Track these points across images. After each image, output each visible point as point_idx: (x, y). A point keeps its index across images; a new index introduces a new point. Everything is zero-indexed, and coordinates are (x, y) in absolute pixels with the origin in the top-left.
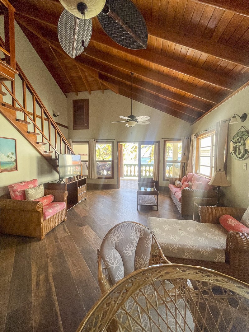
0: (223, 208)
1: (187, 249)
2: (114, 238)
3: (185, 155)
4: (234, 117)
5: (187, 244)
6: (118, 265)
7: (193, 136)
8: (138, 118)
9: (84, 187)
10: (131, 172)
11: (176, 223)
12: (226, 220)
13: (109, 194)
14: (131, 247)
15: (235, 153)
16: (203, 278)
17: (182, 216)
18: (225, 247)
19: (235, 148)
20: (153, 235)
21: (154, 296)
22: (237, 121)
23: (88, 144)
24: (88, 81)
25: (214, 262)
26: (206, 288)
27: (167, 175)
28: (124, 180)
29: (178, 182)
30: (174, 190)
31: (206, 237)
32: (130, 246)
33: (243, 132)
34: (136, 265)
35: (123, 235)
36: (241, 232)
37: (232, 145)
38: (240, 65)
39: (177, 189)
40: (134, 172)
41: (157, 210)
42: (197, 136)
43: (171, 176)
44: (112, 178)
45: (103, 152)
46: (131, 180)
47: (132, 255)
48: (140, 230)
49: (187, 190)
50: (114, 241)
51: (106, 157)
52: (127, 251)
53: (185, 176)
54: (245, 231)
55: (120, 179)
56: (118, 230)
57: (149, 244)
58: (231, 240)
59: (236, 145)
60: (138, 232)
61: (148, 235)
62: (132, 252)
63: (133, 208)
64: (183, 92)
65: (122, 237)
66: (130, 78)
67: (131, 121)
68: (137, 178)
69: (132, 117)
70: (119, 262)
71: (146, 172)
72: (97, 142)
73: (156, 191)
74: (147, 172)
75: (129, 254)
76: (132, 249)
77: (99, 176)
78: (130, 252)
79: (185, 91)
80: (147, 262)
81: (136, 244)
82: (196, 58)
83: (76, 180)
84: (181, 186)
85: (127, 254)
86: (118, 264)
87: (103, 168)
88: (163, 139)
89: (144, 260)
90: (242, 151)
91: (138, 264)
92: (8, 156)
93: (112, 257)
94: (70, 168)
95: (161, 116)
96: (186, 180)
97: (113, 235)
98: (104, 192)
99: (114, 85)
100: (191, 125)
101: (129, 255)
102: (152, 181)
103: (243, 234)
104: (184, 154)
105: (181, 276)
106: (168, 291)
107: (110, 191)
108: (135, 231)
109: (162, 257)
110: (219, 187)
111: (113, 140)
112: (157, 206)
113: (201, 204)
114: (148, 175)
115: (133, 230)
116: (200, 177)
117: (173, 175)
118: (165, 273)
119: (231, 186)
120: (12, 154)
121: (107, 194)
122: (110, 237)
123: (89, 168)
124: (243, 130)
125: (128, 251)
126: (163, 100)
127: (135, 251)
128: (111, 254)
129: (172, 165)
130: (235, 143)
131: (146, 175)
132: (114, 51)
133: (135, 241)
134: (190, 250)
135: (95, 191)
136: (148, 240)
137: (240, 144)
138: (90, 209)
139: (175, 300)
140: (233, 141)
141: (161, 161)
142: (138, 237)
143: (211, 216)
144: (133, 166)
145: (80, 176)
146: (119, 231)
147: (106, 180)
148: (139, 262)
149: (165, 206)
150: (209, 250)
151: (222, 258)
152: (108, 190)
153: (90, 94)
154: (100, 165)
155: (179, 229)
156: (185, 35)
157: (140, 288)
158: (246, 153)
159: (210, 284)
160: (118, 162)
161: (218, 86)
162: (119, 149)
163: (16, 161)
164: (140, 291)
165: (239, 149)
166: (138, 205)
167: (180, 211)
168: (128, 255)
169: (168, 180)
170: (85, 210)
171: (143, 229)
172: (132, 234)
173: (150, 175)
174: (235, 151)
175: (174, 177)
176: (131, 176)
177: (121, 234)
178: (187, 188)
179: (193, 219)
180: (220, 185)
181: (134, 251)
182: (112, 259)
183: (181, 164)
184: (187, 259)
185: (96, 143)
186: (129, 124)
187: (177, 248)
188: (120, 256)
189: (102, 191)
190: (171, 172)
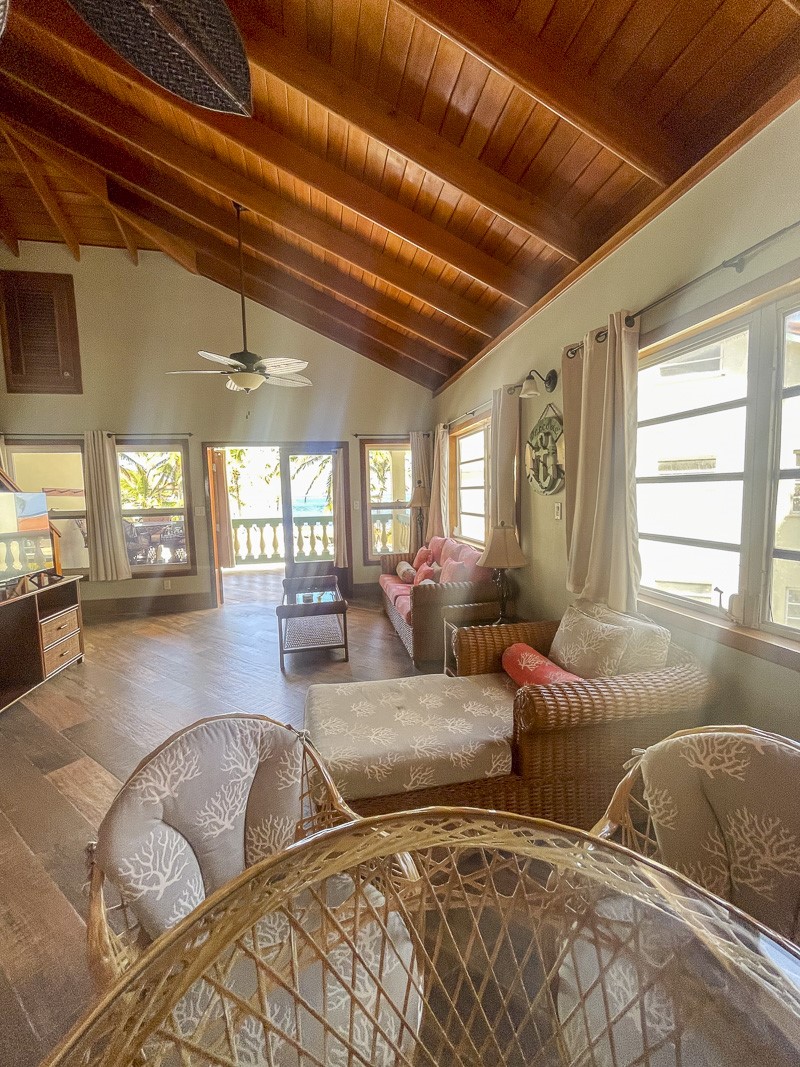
0: (510, 626)
1: (416, 763)
2: (157, 785)
3: (422, 484)
4: (530, 377)
5: (416, 747)
6: (175, 879)
7: (440, 429)
8: (267, 362)
9: (70, 616)
10: (262, 546)
11: (392, 689)
12: (516, 658)
13: (179, 630)
14: (227, 803)
15: (537, 477)
16: (438, 837)
17: (417, 666)
18: (510, 733)
19: (536, 461)
20: (307, 745)
21: (286, 947)
22: (537, 390)
23: (83, 452)
24: (61, 204)
25: (486, 780)
26: (441, 866)
27: (378, 547)
28: (239, 575)
29: (404, 567)
30: (394, 590)
31: (469, 717)
32: (223, 798)
33: (550, 420)
34: (248, 858)
35: (193, 767)
36: (544, 682)
37: (529, 454)
38: (537, 238)
39: (401, 587)
40: (275, 545)
41: (346, 660)
42: (449, 428)
43: (391, 550)
44: (187, 571)
45: (161, 480)
46: (265, 573)
47: (232, 828)
48: (259, 738)
49: (425, 586)
50: (158, 799)
51: (171, 499)
52: (213, 820)
53: (424, 548)
54: (555, 678)
55: (220, 572)
56: (172, 755)
57: (292, 776)
58: (522, 711)
59: (537, 453)
60: (251, 747)
61: (290, 747)
62: (233, 818)
63: (268, 667)
64: (405, 295)
65: (188, 778)
66: (231, 219)
67: (243, 371)
68: (282, 566)
69: (248, 360)
70: (180, 866)
71: (313, 544)
72: (119, 442)
73: (340, 599)
74: (317, 541)
75: (220, 827)
76: (231, 808)
77: (138, 569)
78: (225, 820)
79: (411, 292)
80: (287, 835)
81: (247, 787)
82: (428, 194)
83: (33, 590)
84: (413, 578)
85: (214, 830)
86: (177, 876)
87: (155, 537)
88: (356, 436)
89: (276, 832)
90: (550, 471)
91: (258, 851)
93: (151, 858)
94: (8, 547)
95: (348, 362)
96: (426, 559)
97: (154, 774)
98: (162, 624)
99: (176, 238)
100: (434, 396)
101: (222, 830)
102: (332, 569)
103: (548, 688)
104: (420, 482)
105: (375, 850)
106: (334, 911)
107: (183, 620)
108: (239, 744)
109: (336, 807)
110: (503, 570)
111: (185, 437)
112: (345, 646)
113: (460, 624)
114: (319, 553)
115: (232, 743)
116: (461, 548)
117: (396, 545)
118: (328, 857)
119: (529, 565)
121: (172, 631)
122: (138, 787)
123: (91, 540)
124: (551, 414)
125: (217, 819)
126: (350, 313)
127: (243, 811)
128: (146, 847)
129: (391, 517)
130: (536, 449)
131: (313, 553)
132: (159, 106)
133: (242, 779)
134: (425, 764)
135: (123, 626)
136: (289, 764)
137: (546, 452)
138: (101, 696)
139: (354, 932)
140: (531, 445)
141: (356, 505)
142: (252, 763)
143: (482, 655)
144: (268, 525)
145: (51, 573)
146: (177, 758)
147: (168, 582)
148: (261, 844)
149: (371, 643)
150: (473, 748)
151: (502, 765)
152: (175, 617)
153: (77, 257)
154: (140, 531)
155: (399, 708)
156: (393, 114)
157: (237, 936)
158: (559, 476)
159: (453, 849)
160: (208, 514)
161: (492, 289)
162: (211, 467)
164: (239, 944)
165: (545, 465)
166: (282, 652)
167: (411, 651)
168: (218, 832)
169: (377, 563)
170: (77, 701)
171: (271, 732)
172: (228, 756)
173: (326, 553)
174: (536, 470)
175: (398, 553)
176: (263, 559)
177: (184, 767)
178: (428, 582)
179: (445, 668)
180: (505, 565)
181: (241, 811)
182: (150, 864)
183: (412, 512)
184: (417, 791)
185: (117, 447)
186: (238, 383)
187: (389, 765)
188: (185, 844)
189: (153, 621)
190: (390, 539)
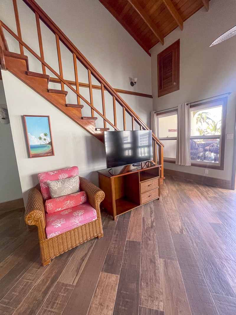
23: (177, 114)
92: (40, 138)
111: (226, 95)
120: (46, 135)
153: (182, 30)
163: (51, 143)
